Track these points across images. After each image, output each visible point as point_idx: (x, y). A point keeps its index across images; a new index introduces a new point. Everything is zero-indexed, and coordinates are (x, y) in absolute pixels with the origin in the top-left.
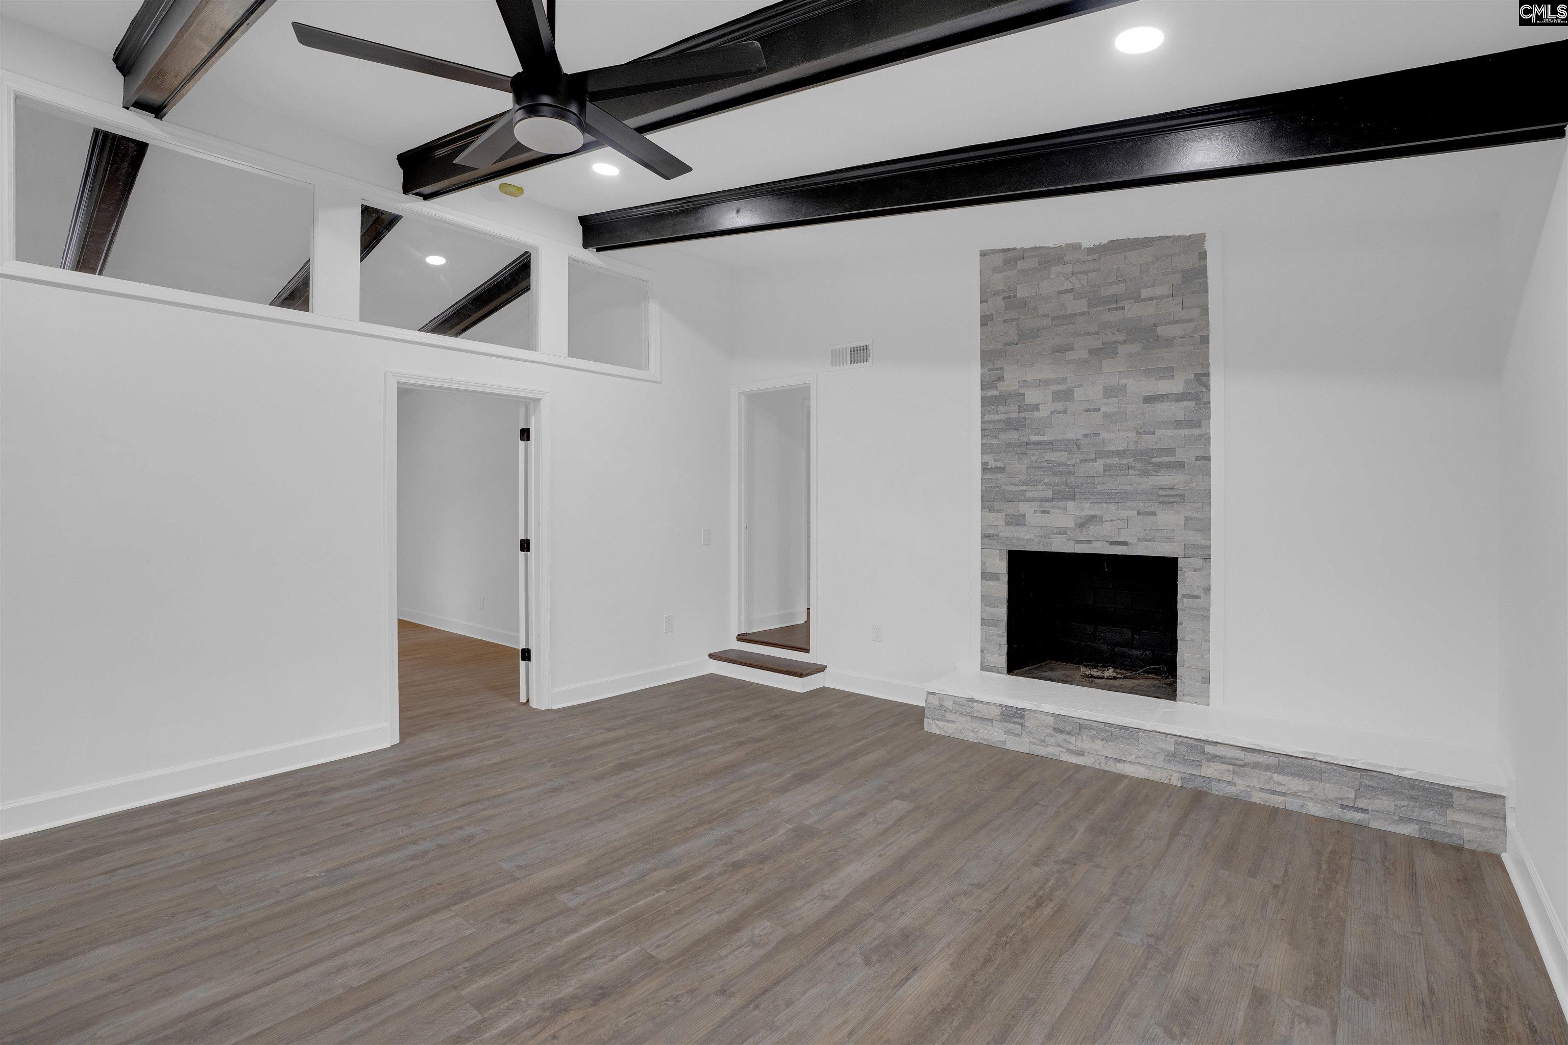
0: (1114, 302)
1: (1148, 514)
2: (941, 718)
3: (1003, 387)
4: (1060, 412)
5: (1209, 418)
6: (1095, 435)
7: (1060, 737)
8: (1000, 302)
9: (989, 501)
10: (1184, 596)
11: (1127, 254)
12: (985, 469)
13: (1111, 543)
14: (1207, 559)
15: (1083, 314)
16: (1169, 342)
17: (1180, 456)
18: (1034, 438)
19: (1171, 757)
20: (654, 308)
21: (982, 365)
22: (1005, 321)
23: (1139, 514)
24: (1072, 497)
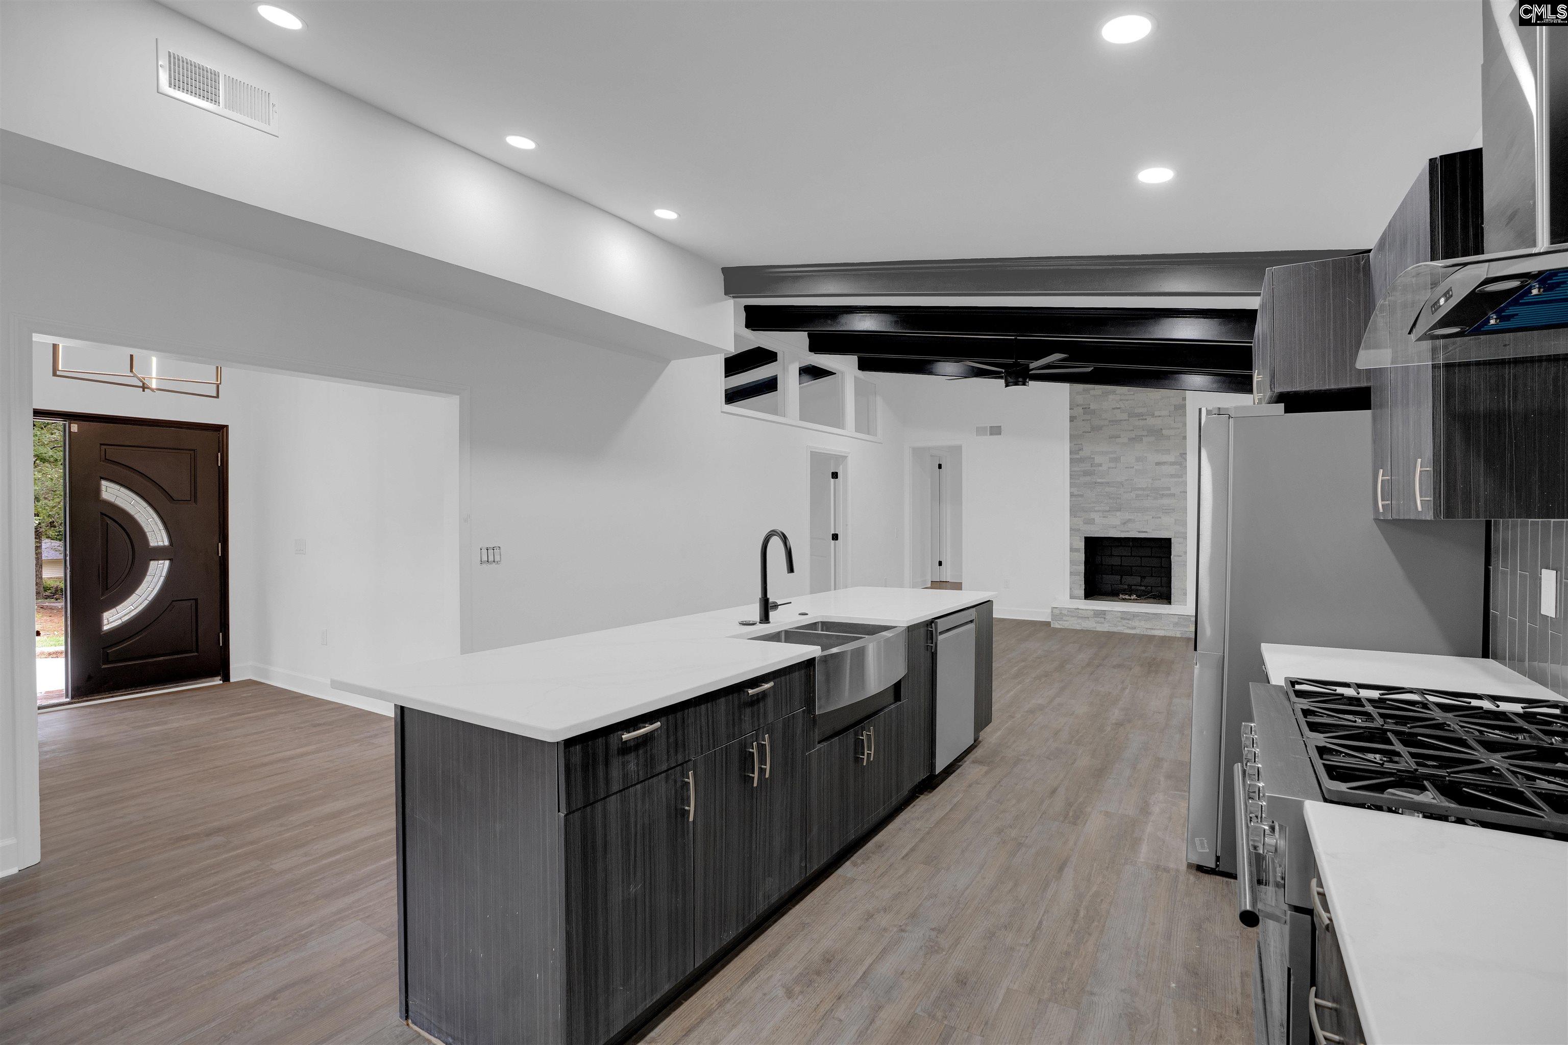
0: (1140, 416)
1: (1158, 518)
2: (1061, 619)
3: (1082, 454)
4: (1113, 468)
5: (1186, 474)
6: (1131, 480)
7: (1124, 622)
8: (1080, 410)
9: (1074, 512)
10: (1174, 556)
11: (1148, 394)
12: (1072, 495)
13: (1139, 532)
14: (1185, 538)
15: (1125, 420)
16: (1168, 438)
17: (1172, 491)
18: (1099, 480)
19: (1176, 624)
20: (879, 400)
21: (1070, 442)
22: (1083, 420)
23: (1153, 518)
24: (1119, 510)
